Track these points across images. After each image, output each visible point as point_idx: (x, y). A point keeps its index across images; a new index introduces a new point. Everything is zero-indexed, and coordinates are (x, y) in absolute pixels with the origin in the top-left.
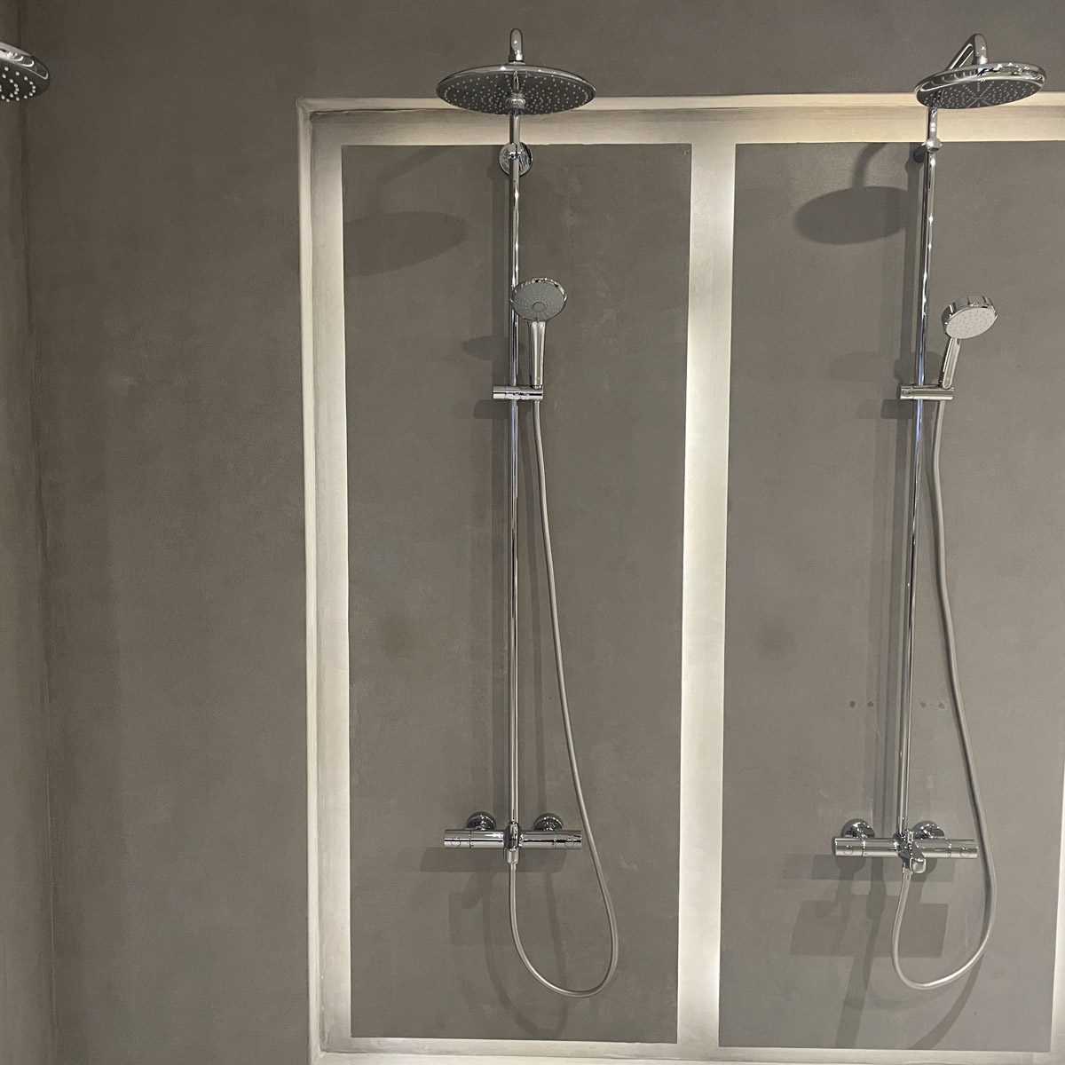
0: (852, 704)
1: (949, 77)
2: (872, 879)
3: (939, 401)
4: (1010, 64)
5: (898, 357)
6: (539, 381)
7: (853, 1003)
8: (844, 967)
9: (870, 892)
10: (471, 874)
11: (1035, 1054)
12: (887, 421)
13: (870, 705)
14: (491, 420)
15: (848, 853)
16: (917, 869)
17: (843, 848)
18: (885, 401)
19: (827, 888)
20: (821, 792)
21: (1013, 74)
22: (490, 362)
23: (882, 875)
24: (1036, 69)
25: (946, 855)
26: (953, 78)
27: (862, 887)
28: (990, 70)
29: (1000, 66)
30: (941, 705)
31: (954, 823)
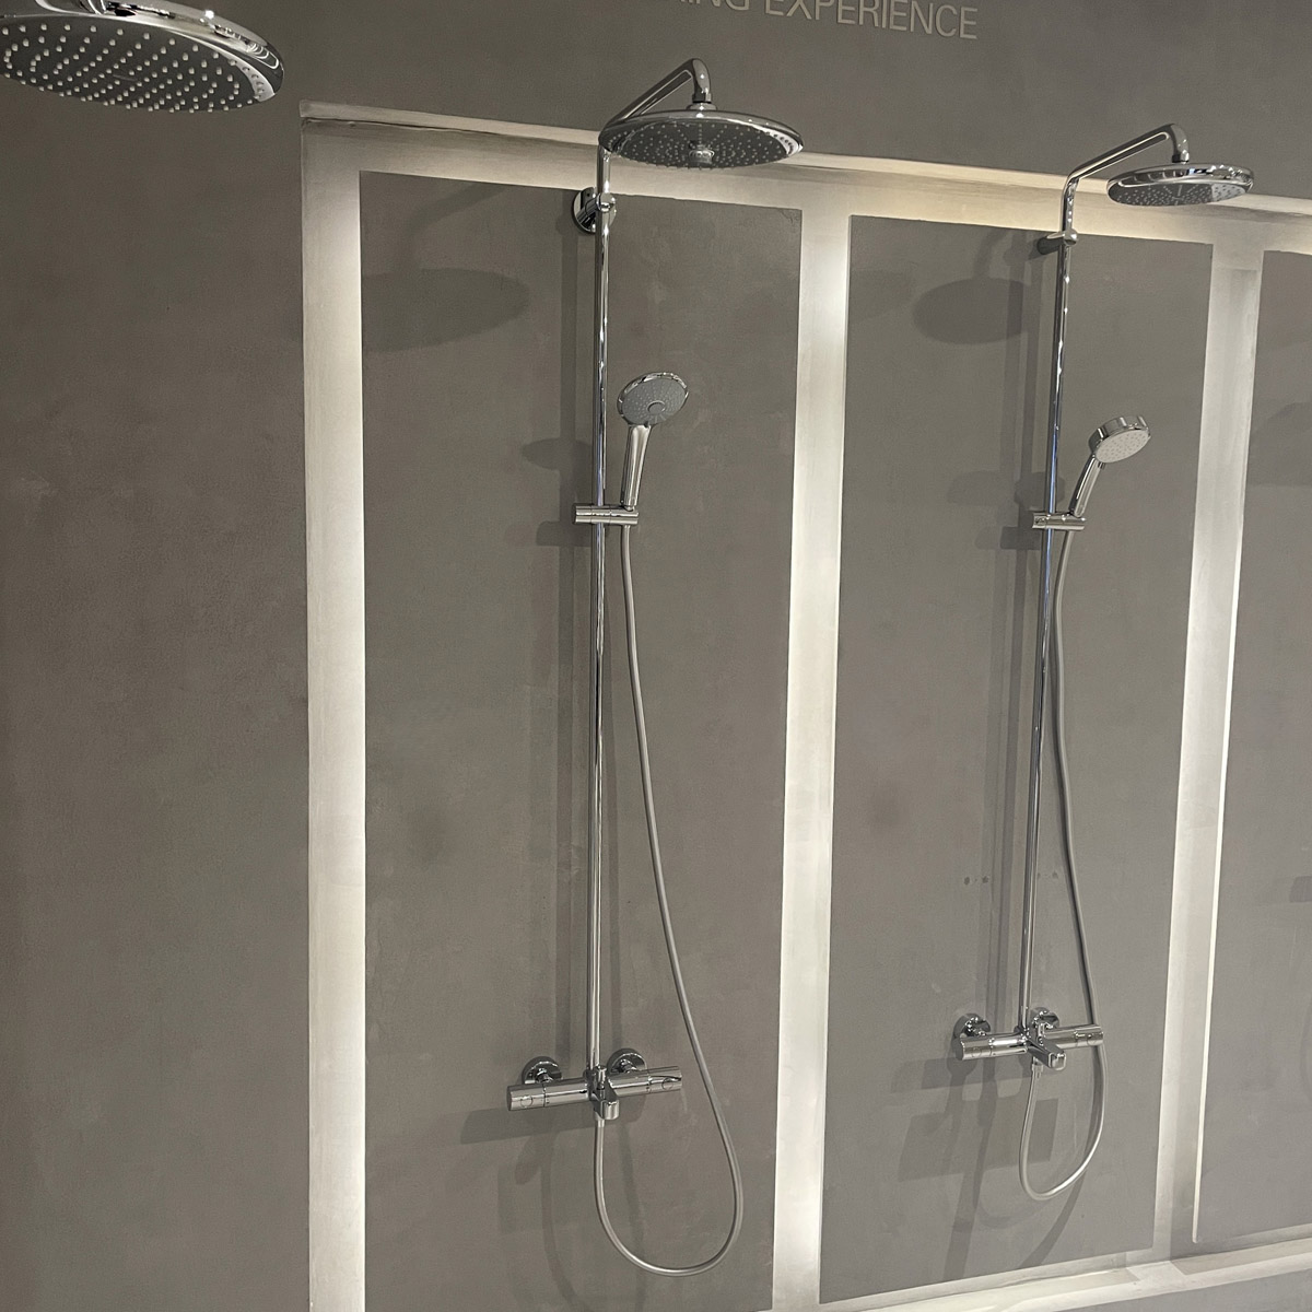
0: (967, 881)
1: (1157, 175)
2: (984, 1081)
3: (1067, 532)
4: (1222, 166)
5: (1019, 478)
6: (633, 501)
7: (962, 1227)
8: (953, 1184)
9: (982, 1096)
10: (527, 1138)
11: (1128, 1253)
12: (1007, 551)
13: (985, 880)
14: (557, 548)
15: (976, 1055)
16: (1057, 1067)
17: (971, 1050)
18: (1004, 528)
19: (935, 1098)
20: (933, 986)
21: (1225, 178)
22: (557, 472)
23: (993, 1075)
24: (1248, 172)
25: (1073, 1045)
26: (1161, 177)
27: (973, 1091)
28: (1204, 171)
29: (1214, 168)
30: (1055, 875)
31: (1067, 1007)
